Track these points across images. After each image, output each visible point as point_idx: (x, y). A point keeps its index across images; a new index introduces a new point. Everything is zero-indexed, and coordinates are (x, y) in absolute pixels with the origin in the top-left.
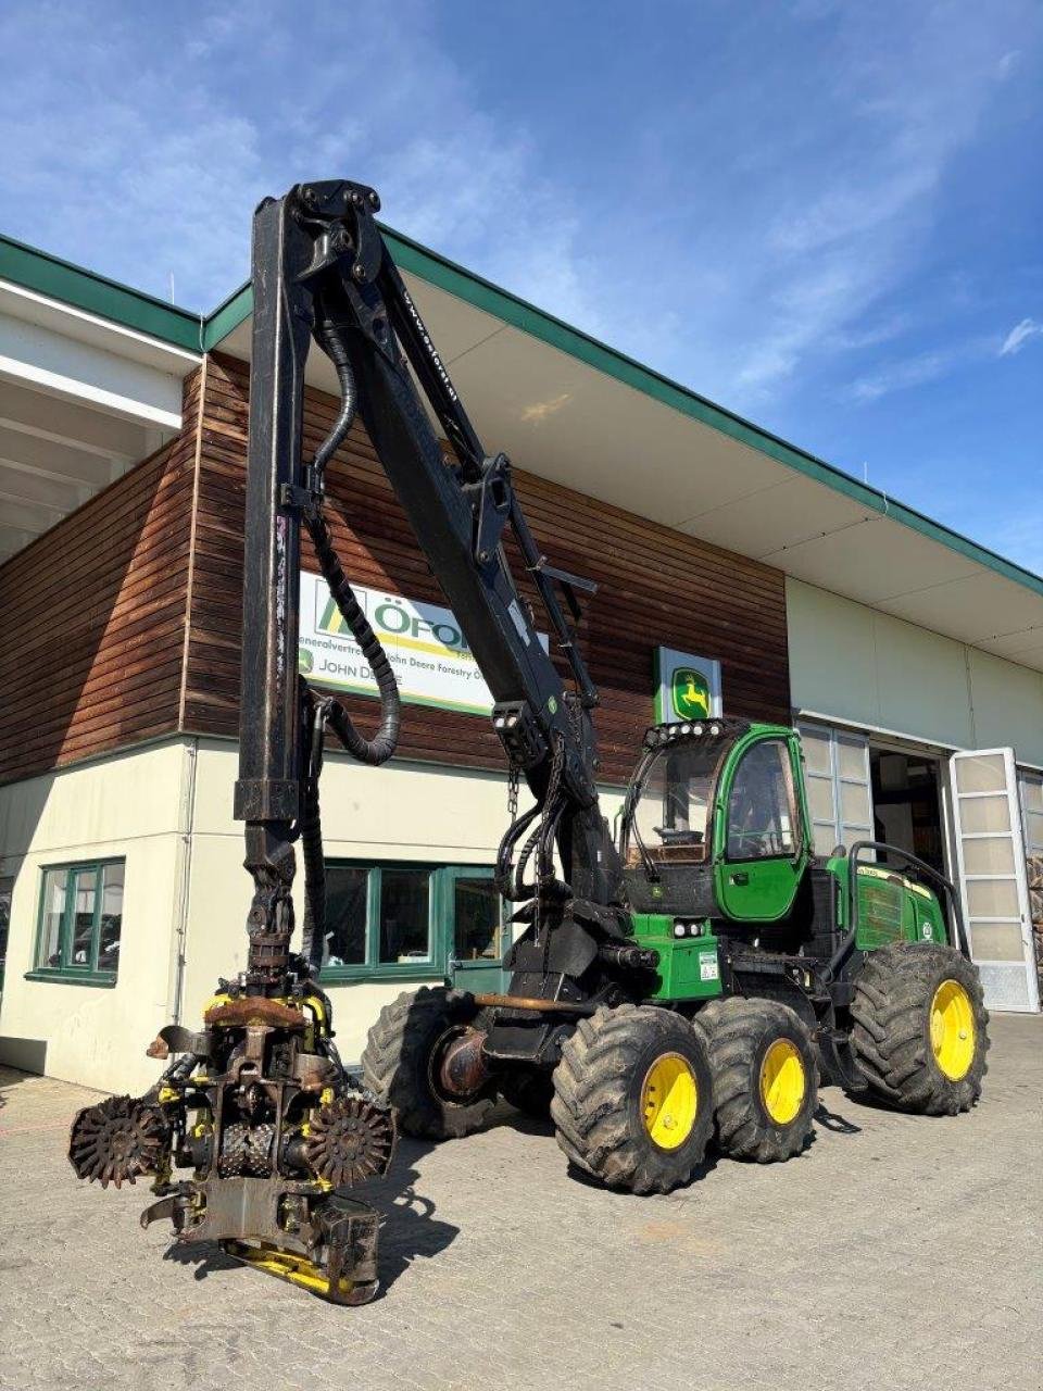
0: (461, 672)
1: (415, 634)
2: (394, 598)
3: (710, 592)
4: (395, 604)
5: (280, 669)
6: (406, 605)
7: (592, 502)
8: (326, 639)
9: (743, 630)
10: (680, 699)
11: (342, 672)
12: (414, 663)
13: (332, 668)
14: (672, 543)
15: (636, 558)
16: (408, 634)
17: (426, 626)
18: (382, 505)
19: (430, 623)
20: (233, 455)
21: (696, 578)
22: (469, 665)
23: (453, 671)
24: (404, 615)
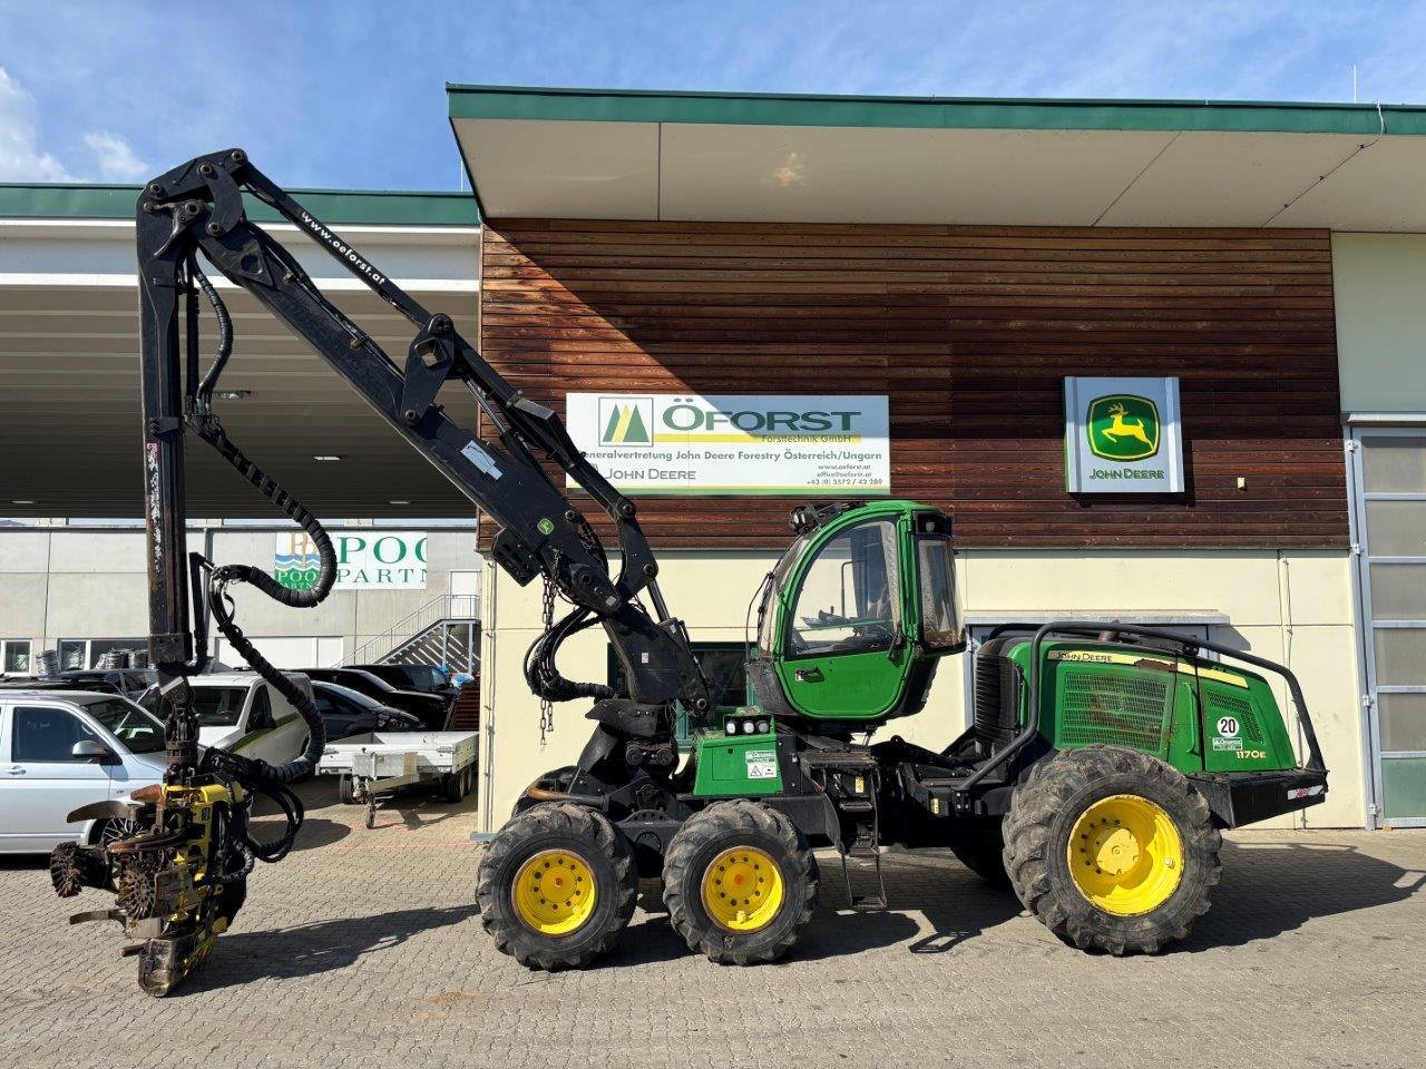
0: (768, 456)
1: (710, 427)
2: (683, 398)
3: (1170, 291)
4: (686, 403)
5: (159, 554)
6: (700, 402)
7: (954, 230)
8: (611, 451)
9: (1239, 326)
10: (1098, 435)
11: (629, 477)
12: (708, 455)
13: (619, 475)
14: (1098, 244)
15: (1032, 278)
16: (702, 429)
17: (723, 417)
18: (669, 309)
19: (727, 413)
20: (512, 306)
21: (1145, 279)
22: (777, 447)
23: (757, 456)
24: (697, 412)
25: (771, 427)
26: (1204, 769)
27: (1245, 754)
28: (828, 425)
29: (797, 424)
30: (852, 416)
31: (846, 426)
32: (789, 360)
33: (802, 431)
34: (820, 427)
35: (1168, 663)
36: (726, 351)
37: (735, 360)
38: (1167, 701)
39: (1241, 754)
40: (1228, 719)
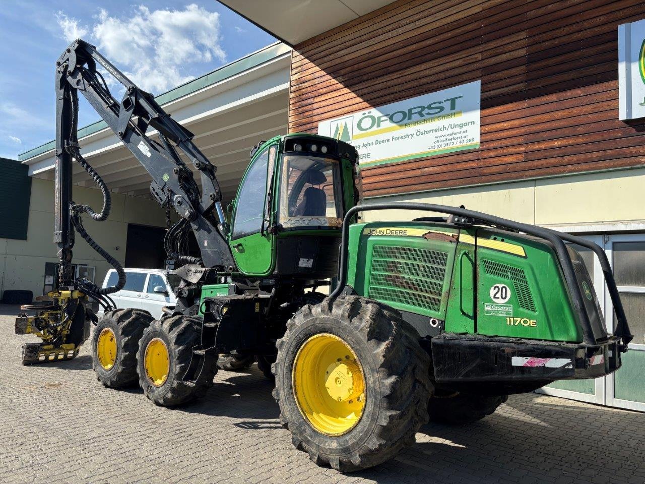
1: (379, 125)
2: (367, 112)
4: (368, 114)
6: (374, 112)
12: (378, 142)
16: (375, 128)
17: (385, 118)
18: (362, 65)
19: (387, 116)
22: (412, 129)
23: (401, 138)
24: (373, 118)
25: (410, 118)
26: (476, 330)
27: (515, 321)
28: (442, 109)
29: (424, 113)
30: (456, 100)
31: (453, 107)
32: (422, 74)
33: (427, 117)
34: (437, 111)
35: (451, 234)
36: (388, 79)
37: (392, 83)
38: (448, 268)
39: (509, 321)
40: (500, 286)
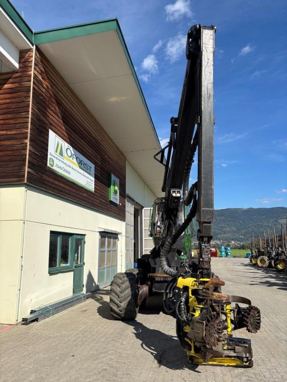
0: (81, 173)
1: (73, 159)
2: (69, 146)
6: (72, 149)
10: (114, 188)
12: (72, 168)
13: (58, 166)
14: (112, 144)
18: (68, 115)
19: (76, 156)
20: (40, 85)
24: (71, 152)
25: (81, 165)
29: (84, 166)
30: (91, 168)
31: (90, 171)
34: (87, 169)
